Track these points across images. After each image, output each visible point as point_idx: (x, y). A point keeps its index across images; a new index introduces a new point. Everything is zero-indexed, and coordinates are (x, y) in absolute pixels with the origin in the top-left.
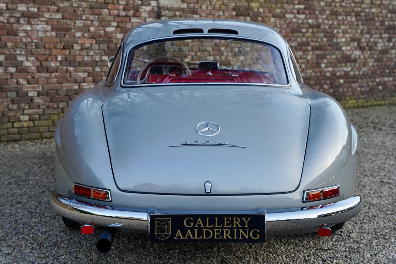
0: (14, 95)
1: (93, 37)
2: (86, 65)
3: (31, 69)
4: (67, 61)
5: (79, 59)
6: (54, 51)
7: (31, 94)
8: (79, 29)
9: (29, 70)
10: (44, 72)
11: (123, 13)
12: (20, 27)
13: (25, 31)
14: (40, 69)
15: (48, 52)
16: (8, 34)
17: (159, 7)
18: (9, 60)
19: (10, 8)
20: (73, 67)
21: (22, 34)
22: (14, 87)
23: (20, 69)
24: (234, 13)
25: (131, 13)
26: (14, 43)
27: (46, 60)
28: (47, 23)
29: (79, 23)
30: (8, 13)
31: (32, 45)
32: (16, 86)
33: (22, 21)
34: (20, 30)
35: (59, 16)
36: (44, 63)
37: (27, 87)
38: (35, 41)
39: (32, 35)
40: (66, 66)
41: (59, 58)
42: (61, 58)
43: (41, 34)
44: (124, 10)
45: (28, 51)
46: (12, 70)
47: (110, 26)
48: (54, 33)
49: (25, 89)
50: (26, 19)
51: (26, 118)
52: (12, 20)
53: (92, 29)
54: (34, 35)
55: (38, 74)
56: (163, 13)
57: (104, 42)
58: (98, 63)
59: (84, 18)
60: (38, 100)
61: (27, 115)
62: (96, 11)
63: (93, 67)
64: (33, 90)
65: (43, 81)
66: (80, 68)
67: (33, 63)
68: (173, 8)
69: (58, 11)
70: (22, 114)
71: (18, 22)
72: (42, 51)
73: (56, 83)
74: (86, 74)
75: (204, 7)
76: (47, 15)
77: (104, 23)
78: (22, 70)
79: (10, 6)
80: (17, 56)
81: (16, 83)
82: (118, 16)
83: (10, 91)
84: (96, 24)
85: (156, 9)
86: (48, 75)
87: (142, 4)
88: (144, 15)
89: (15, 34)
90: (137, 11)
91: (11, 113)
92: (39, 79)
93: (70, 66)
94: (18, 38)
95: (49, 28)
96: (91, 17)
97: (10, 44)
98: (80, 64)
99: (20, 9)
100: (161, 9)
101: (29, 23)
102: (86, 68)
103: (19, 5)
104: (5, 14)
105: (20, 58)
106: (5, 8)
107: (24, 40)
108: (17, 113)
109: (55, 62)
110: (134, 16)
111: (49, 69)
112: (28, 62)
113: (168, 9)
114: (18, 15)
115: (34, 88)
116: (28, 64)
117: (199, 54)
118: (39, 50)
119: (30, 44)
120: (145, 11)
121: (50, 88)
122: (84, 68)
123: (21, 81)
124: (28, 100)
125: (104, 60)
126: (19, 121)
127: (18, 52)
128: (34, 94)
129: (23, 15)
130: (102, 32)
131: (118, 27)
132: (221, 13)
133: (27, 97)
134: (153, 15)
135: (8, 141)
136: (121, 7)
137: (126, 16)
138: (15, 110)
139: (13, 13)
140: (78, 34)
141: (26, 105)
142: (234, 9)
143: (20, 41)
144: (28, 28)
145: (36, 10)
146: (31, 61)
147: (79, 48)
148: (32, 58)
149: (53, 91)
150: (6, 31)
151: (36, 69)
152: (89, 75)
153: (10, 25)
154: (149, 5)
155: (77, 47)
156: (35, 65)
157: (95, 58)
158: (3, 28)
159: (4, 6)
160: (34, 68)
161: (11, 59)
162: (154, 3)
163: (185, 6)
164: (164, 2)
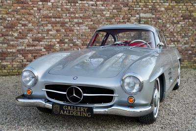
6: (90, 37)
9: (78, 45)
11: (122, 21)
13: (77, 29)
14: (83, 44)
15: (87, 38)
16: (70, 31)
17: (140, 17)
21: (75, 31)
25: (126, 20)
26: (72, 35)
28: (86, 26)
30: (70, 23)
31: (80, 35)
33: (75, 26)
34: (75, 29)
35: (92, 23)
36: (85, 42)
38: (81, 33)
43: (84, 31)
44: (123, 19)
45: (78, 37)
46: (71, 45)
48: (89, 30)
50: (77, 25)
52: (71, 25)
54: (81, 31)
56: (142, 20)
59: (103, 23)
62: (109, 20)
67: (80, 42)
68: (147, 17)
69: (91, 21)
71: (74, 26)
72: (84, 37)
75: (164, 16)
76: (86, 23)
78: (75, 45)
79: (71, 20)
82: (120, 22)
85: (139, 18)
87: (132, 16)
88: (132, 21)
89: (73, 31)
90: (129, 19)
95: (87, 28)
96: (107, 23)
97: (70, 35)
99: (75, 21)
101: (79, 26)
103: (74, 19)
105: (74, 40)
107: (76, 33)
111: (87, 44)
113: (144, 18)
114: (74, 23)
116: (77, 42)
120: (133, 19)
127: (74, 38)
129: (76, 23)
132: (174, 19)
134: (137, 21)
136: (121, 18)
137: (124, 22)
139: (72, 23)
142: (182, 17)
144: (78, 28)
145: (82, 21)
147: (101, 36)
148: (80, 40)
153: (71, 27)
154: (135, 17)
158: (68, 29)
159: (68, 20)
160: (80, 44)
161: (71, 41)
162: (137, 16)
163: (154, 16)
164: (142, 15)
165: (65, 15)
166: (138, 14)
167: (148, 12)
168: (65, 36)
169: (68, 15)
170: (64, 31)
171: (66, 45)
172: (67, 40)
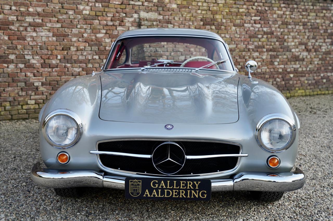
0: (23, 84)
1: (86, 41)
2: (81, 62)
3: (36, 65)
4: (66, 59)
5: (75, 58)
6: (55, 52)
7: (36, 84)
8: (75, 35)
9: (35, 66)
10: (47, 68)
11: (111, 23)
12: (27, 34)
13: (32, 37)
14: (44, 65)
15: (50, 53)
16: (18, 39)
17: (140, 19)
18: (19, 59)
19: (20, 20)
20: (70, 64)
21: (29, 39)
22: (22, 79)
23: (28, 65)
24: (202, 23)
25: (117, 23)
26: (23, 46)
27: (49, 58)
28: (49, 31)
29: (75, 31)
30: (18, 24)
31: (37, 47)
32: (25, 78)
33: (29, 29)
34: (28, 36)
35: (59, 25)
36: (47, 61)
37: (33, 79)
38: (39, 44)
39: (37, 39)
40: (64, 63)
41: (59, 57)
42: (61, 57)
43: (44, 39)
44: (112, 20)
45: (34, 52)
46: (22, 66)
47: (100, 33)
48: (54, 39)
49: (31, 81)
50: (32, 28)
51: (33, 102)
52: (21, 29)
53: (85, 35)
54: (39, 40)
55: (42, 69)
56: (143, 23)
57: (96, 45)
58: (91, 61)
59: (79, 27)
60: (42, 89)
61: (33, 99)
62: (89, 21)
63: (86, 64)
64: (38, 81)
65: (46, 74)
66: (76, 65)
67: (38, 61)
68: (151, 19)
69: (58, 22)
70: (29, 99)
71: (26, 30)
72: (45, 51)
73: (57, 76)
74: (81, 69)
75: (177, 19)
76: (49, 25)
77: (95, 31)
78: (29, 66)
79: (19, 18)
80: (25, 55)
81: (24, 75)
82: (107, 25)
83: (20, 81)
84: (89, 31)
85: (137, 20)
86: (50, 70)
87: (126, 16)
88: (127, 24)
89: (24, 39)
90: (122, 21)
91: (21, 98)
92: (43, 73)
93: (68, 63)
94: (26, 42)
95: (51, 34)
96: (85, 26)
97: (19, 47)
98: (76, 62)
99: (27, 20)
100: (141, 20)
101: (35, 31)
102: (81, 65)
103: (26, 17)
104: (16, 24)
105: (27, 57)
106: (16, 20)
107: (31, 44)
108: (25, 99)
109: (56, 60)
110: (120, 25)
111: (51, 65)
112: (34, 60)
113: (147, 20)
114: (26, 25)
115: (38, 79)
116: (33, 61)
117: (172, 54)
118: (43, 51)
119: (36, 46)
120: (129, 21)
121: (52, 80)
122: (79, 64)
123: (29, 74)
124: (34, 88)
125: (95, 59)
126: (27, 104)
127: (26, 53)
128: (39, 84)
129: (30, 25)
130: (93, 37)
131: (106, 33)
132: (191, 23)
133: (33, 86)
134: (135, 24)
135: (18, 119)
136: (109, 18)
137: (113, 25)
138: (24, 96)
139: (22, 23)
140: (74, 39)
141: (32, 92)
142: (201, 20)
143: (28, 44)
144: (34, 34)
145: (40, 21)
146: (37, 59)
147: (75, 49)
148: (38, 57)
149: (54, 82)
150: (16, 37)
151: (40, 66)
152: (83, 70)
153: (20, 32)
154: (132, 17)
155: (73, 49)
156: (39, 62)
157: (88, 57)
158: (14, 34)
159: (15, 18)
160: (38, 65)
161: (21, 58)
162: (136, 16)
163: (161, 17)
164: (143, 14)
165: (7, 7)
166: (136, 12)
167: (151, 10)
168: (8, 48)
169: (14, 8)
170: (6, 38)
171: (12, 66)
172: (12, 57)
